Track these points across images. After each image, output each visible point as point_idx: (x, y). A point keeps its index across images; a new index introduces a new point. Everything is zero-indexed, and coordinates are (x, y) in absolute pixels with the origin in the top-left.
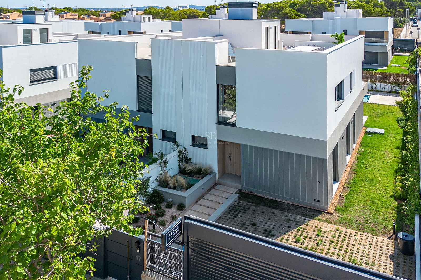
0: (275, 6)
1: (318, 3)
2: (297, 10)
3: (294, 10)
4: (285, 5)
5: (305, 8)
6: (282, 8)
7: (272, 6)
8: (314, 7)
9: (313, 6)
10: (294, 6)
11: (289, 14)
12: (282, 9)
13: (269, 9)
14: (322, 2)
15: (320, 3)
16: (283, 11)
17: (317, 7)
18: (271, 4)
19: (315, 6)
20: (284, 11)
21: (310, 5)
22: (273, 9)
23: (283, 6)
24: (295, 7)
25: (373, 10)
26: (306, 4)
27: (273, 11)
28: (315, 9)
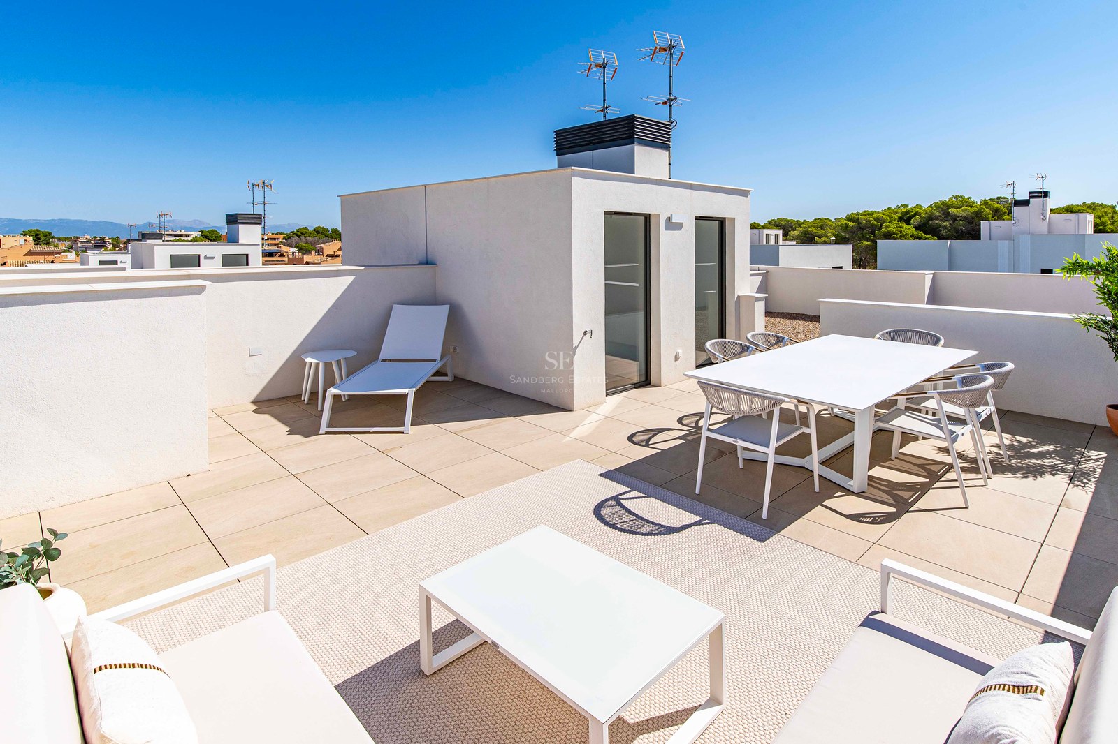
0: (864, 217)
1: (967, 210)
2: (917, 228)
3: (909, 227)
4: (888, 216)
5: (937, 222)
6: (881, 221)
7: (858, 219)
8: (956, 220)
9: (955, 218)
10: (911, 217)
11: (897, 234)
12: (881, 225)
13: (851, 224)
14: (975, 209)
15: (972, 210)
16: (883, 230)
17: (965, 219)
18: (858, 214)
19: (958, 217)
20: (886, 227)
21: (946, 215)
22: (861, 225)
23: (884, 216)
24: (912, 221)
25: (1112, 224)
26: (937, 214)
27: (861, 228)
28: (960, 224)
